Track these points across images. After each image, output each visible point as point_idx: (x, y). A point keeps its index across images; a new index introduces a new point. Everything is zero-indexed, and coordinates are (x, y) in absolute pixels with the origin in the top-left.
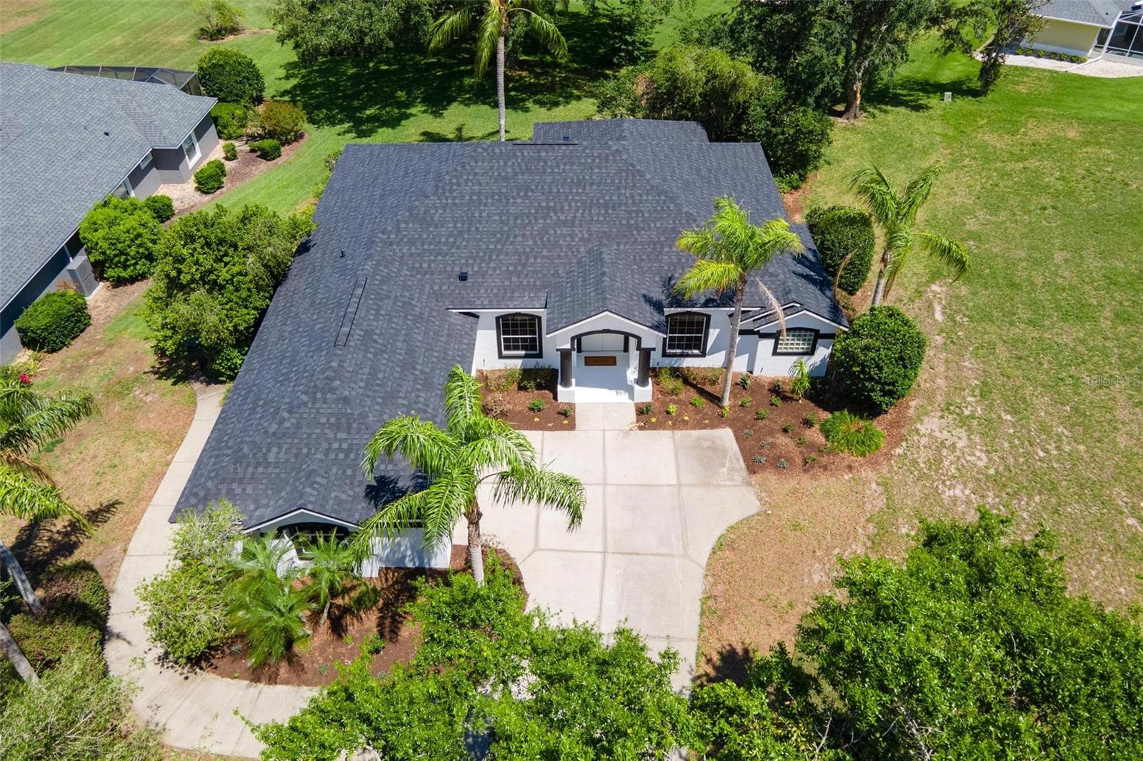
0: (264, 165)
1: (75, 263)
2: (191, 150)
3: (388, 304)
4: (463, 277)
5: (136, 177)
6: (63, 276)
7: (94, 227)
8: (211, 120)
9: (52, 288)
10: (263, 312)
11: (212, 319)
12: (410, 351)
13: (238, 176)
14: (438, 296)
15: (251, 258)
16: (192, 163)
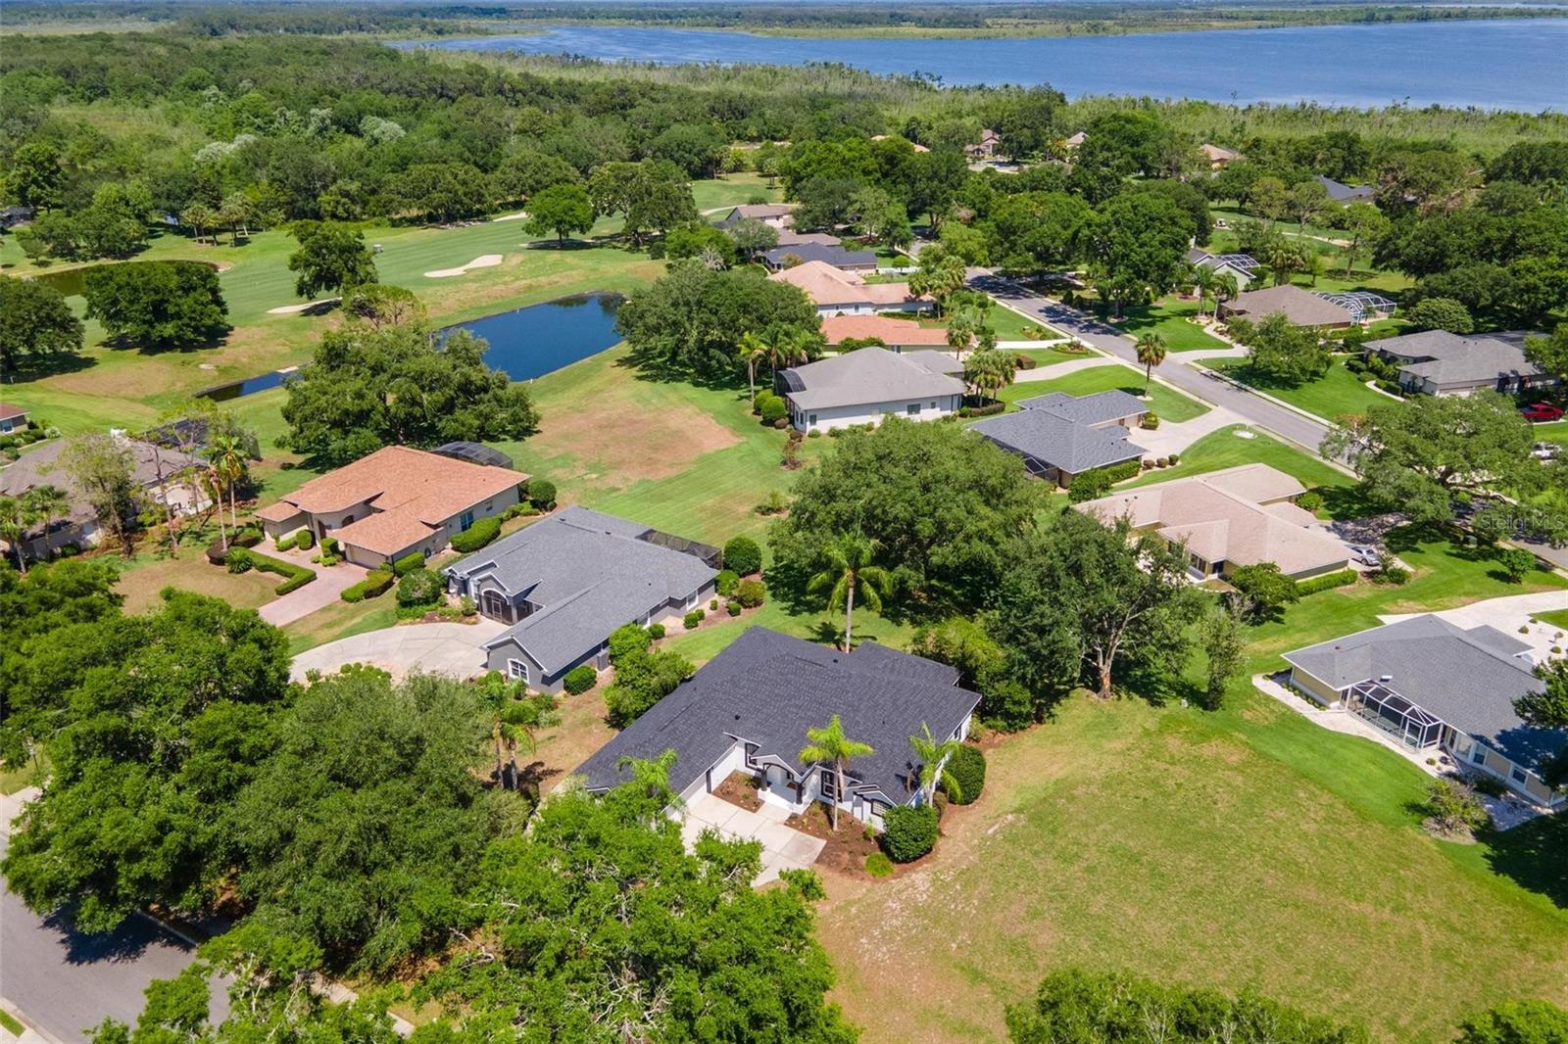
0: (729, 618)
1: (603, 652)
2: (692, 600)
3: (694, 719)
4: (737, 718)
5: (654, 611)
6: (593, 659)
7: (616, 637)
8: (715, 582)
9: (585, 664)
10: (652, 705)
11: (627, 702)
12: (689, 744)
13: (711, 621)
14: (722, 723)
15: (656, 679)
16: (689, 608)
